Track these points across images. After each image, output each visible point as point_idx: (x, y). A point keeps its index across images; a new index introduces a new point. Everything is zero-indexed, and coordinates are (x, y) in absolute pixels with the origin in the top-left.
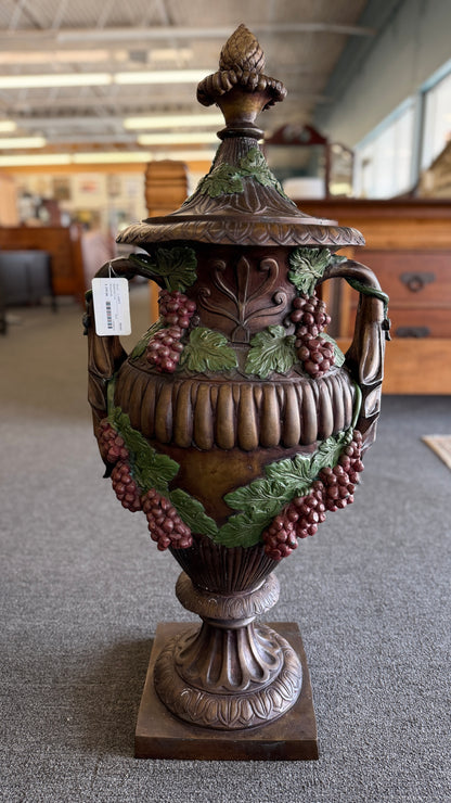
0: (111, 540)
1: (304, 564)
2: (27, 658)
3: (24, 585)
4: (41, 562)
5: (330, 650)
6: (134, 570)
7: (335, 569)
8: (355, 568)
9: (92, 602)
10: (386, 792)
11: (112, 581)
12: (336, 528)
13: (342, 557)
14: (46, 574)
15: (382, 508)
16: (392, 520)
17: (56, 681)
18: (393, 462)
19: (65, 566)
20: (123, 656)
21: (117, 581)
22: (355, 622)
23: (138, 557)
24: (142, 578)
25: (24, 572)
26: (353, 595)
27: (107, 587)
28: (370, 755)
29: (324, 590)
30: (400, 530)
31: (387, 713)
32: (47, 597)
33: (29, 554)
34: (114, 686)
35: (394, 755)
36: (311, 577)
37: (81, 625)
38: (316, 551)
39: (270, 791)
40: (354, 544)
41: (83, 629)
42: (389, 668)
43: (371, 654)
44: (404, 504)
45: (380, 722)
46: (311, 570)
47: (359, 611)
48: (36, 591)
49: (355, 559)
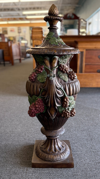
0: (25, 124)
1: (73, 129)
2: (8, 150)
3: (5, 134)
4: (8, 129)
5: (80, 148)
6: (32, 131)
7: (81, 130)
8: (86, 130)
9: (22, 138)
10: (92, 177)
11: (26, 133)
12: (81, 121)
13: (82, 128)
14: (10, 132)
15: (93, 116)
16: (95, 119)
17: (15, 155)
18: (96, 105)
19: (14, 130)
20: (30, 149)
21: (28, 133)
22: (86, 142)
23: (32, 128)
24: (34, 132)
25: (5, 131)
26: (85, 136)
27: (25, 135)
28: (89, 169)
29: (78, 135)
30: (97, 121)
31: (93, 161)
32: (11, 137)
33: (5, 127)
34: (29, 156)
35: (94, 169)
36: (75, 132)
37: (20, 143)
38: (76, 126)
39: (66, 176)
40: (86, 124)
41: (20, 144)
42: (94, 152)
43: (90, 149)
44: (98, 115)
45: (91, 163)
46: (75, 130)
47: (87, 139)
48: (8, 135)
49: (86, 128)
